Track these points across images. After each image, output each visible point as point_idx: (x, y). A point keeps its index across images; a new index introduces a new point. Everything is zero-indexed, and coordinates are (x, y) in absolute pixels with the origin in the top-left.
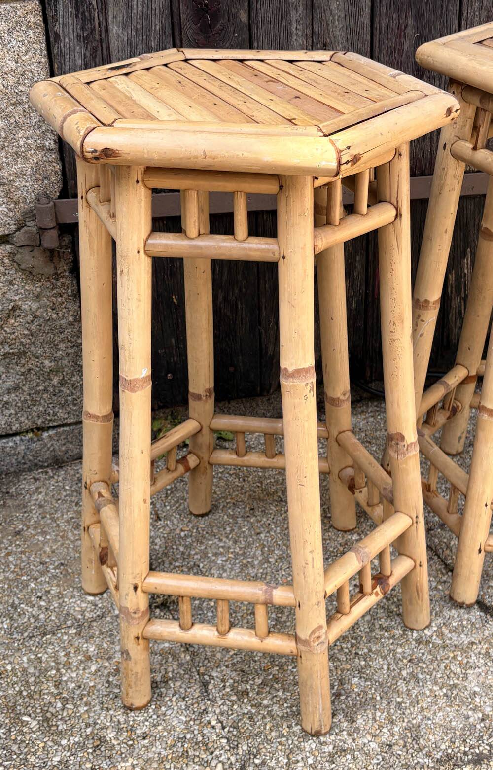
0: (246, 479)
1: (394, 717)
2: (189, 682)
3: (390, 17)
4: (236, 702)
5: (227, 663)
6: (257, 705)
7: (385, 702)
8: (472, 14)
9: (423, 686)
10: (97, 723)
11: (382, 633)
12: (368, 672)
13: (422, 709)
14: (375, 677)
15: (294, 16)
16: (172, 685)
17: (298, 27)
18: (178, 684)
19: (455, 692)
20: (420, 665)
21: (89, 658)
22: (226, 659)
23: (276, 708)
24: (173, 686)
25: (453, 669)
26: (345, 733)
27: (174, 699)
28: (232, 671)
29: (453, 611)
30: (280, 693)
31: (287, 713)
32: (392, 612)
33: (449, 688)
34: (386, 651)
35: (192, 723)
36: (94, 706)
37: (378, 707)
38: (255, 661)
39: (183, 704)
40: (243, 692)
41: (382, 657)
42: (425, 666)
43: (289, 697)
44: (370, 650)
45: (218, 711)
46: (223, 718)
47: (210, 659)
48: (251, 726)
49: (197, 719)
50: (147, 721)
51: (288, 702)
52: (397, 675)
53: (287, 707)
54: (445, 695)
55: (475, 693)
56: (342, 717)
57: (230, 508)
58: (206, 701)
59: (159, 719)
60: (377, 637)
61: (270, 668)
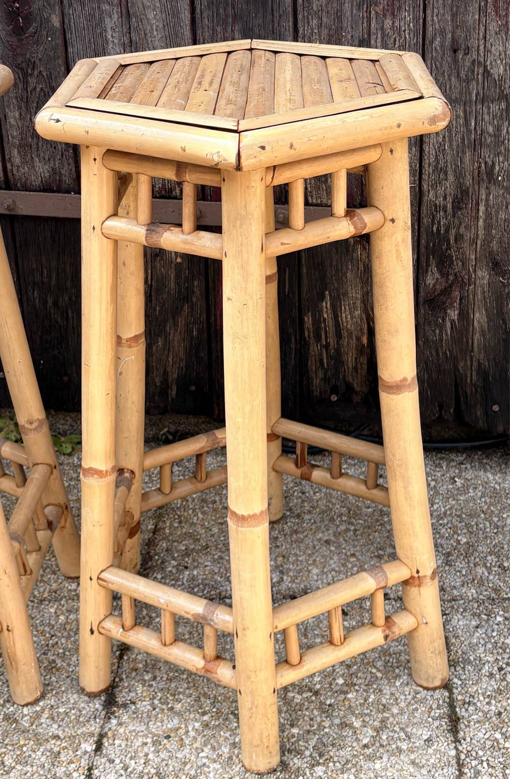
3: (213, 30)
8: (310, 31)
15: (109, 23)
17: (114, 35)
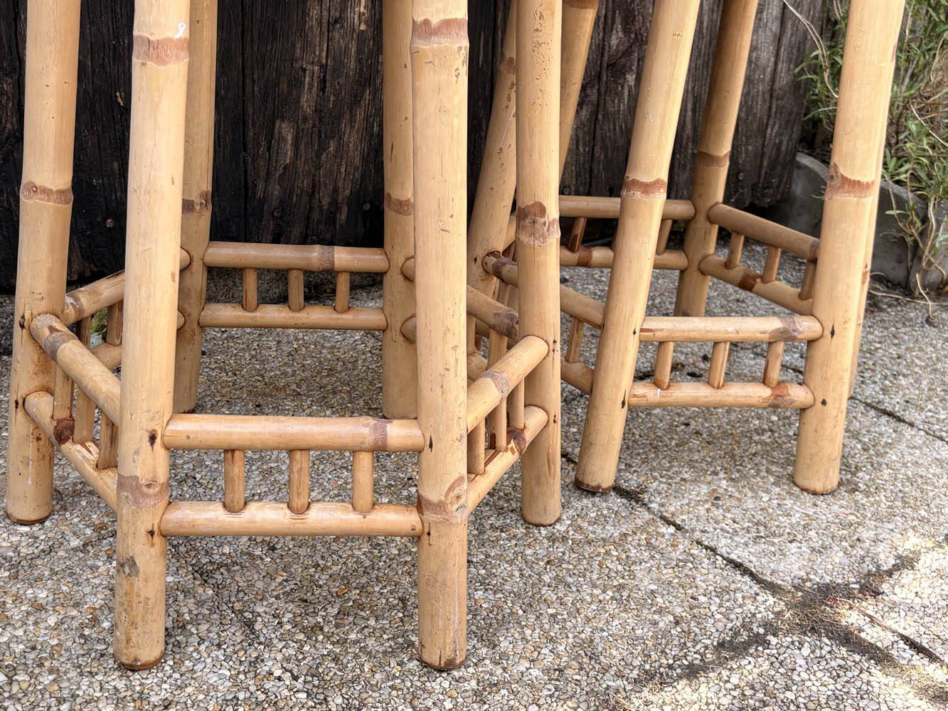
0: (238, 372)
1: (552, 634)
2: (221, 623)
4: (305, 642)
5: (275, 593)
6: (341, 642)
7: (532, 618)
9: (578, 590)
10: (78, 696)
11: (497, 534)
12: (495, 582)
13: (588, 620)
14: (506, 587)
16: (193, 630)
18: (204, 627)
19: (625, 594)
20: (564, 566)
21: (41, 608)
22: (273, 588)
23: (373, 642)
24: (196, 632)
25: (611, 567)
26: (487, 662)
27: (203, 647)
28: (286, 603)
29: (585, 501)
30: (372, 622)
31: (391, 647)
32: (502, 509)
33: (615, 589)
34: (511, 555)
35: (242, 677)
36: (65, 673)
37: (523, 623)
38: (321, 587)
39: (220, 653)
40: (312, 628)
41: (507, 562)
42: (571, 567)
43: (387, 626)
44: (487, 556)
45: (279, 657)
46: (289, 666)
47: (246, 591)
48: (340, 670)
49: (249, 671)
50: (165, 682)
51: (387, 631)
52: (537, 581)
53: (388, 639)
54: (612, 598)
55: (653, 592)
56: (475, 642)
57: (222, 406)
58: (256, 645)
59: (184, 678)
60: (492, 539)
61: (347, 593)
